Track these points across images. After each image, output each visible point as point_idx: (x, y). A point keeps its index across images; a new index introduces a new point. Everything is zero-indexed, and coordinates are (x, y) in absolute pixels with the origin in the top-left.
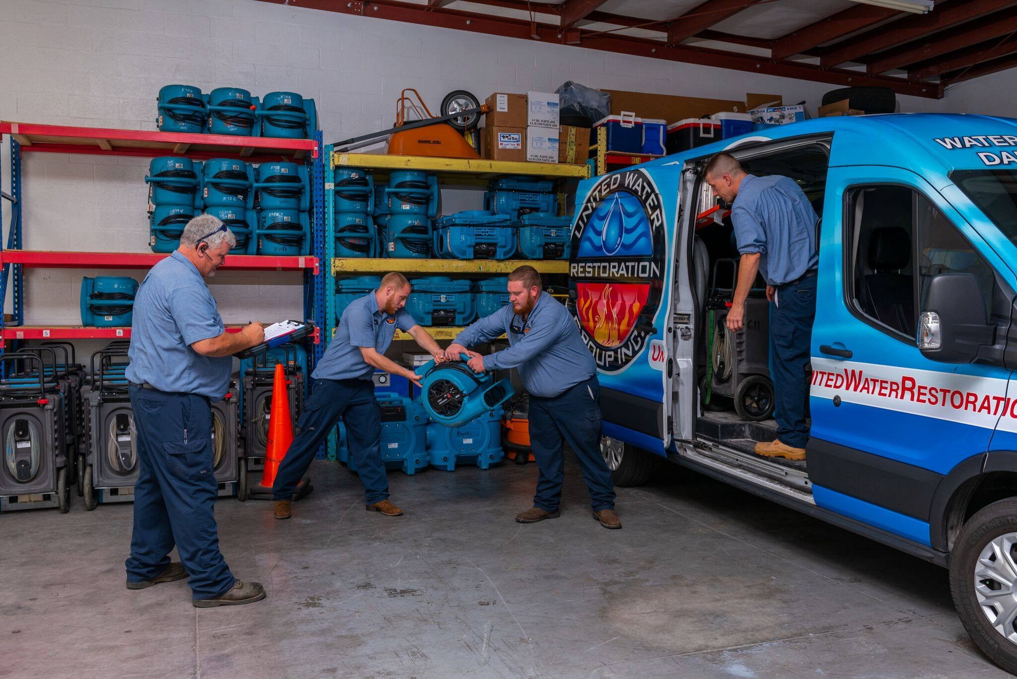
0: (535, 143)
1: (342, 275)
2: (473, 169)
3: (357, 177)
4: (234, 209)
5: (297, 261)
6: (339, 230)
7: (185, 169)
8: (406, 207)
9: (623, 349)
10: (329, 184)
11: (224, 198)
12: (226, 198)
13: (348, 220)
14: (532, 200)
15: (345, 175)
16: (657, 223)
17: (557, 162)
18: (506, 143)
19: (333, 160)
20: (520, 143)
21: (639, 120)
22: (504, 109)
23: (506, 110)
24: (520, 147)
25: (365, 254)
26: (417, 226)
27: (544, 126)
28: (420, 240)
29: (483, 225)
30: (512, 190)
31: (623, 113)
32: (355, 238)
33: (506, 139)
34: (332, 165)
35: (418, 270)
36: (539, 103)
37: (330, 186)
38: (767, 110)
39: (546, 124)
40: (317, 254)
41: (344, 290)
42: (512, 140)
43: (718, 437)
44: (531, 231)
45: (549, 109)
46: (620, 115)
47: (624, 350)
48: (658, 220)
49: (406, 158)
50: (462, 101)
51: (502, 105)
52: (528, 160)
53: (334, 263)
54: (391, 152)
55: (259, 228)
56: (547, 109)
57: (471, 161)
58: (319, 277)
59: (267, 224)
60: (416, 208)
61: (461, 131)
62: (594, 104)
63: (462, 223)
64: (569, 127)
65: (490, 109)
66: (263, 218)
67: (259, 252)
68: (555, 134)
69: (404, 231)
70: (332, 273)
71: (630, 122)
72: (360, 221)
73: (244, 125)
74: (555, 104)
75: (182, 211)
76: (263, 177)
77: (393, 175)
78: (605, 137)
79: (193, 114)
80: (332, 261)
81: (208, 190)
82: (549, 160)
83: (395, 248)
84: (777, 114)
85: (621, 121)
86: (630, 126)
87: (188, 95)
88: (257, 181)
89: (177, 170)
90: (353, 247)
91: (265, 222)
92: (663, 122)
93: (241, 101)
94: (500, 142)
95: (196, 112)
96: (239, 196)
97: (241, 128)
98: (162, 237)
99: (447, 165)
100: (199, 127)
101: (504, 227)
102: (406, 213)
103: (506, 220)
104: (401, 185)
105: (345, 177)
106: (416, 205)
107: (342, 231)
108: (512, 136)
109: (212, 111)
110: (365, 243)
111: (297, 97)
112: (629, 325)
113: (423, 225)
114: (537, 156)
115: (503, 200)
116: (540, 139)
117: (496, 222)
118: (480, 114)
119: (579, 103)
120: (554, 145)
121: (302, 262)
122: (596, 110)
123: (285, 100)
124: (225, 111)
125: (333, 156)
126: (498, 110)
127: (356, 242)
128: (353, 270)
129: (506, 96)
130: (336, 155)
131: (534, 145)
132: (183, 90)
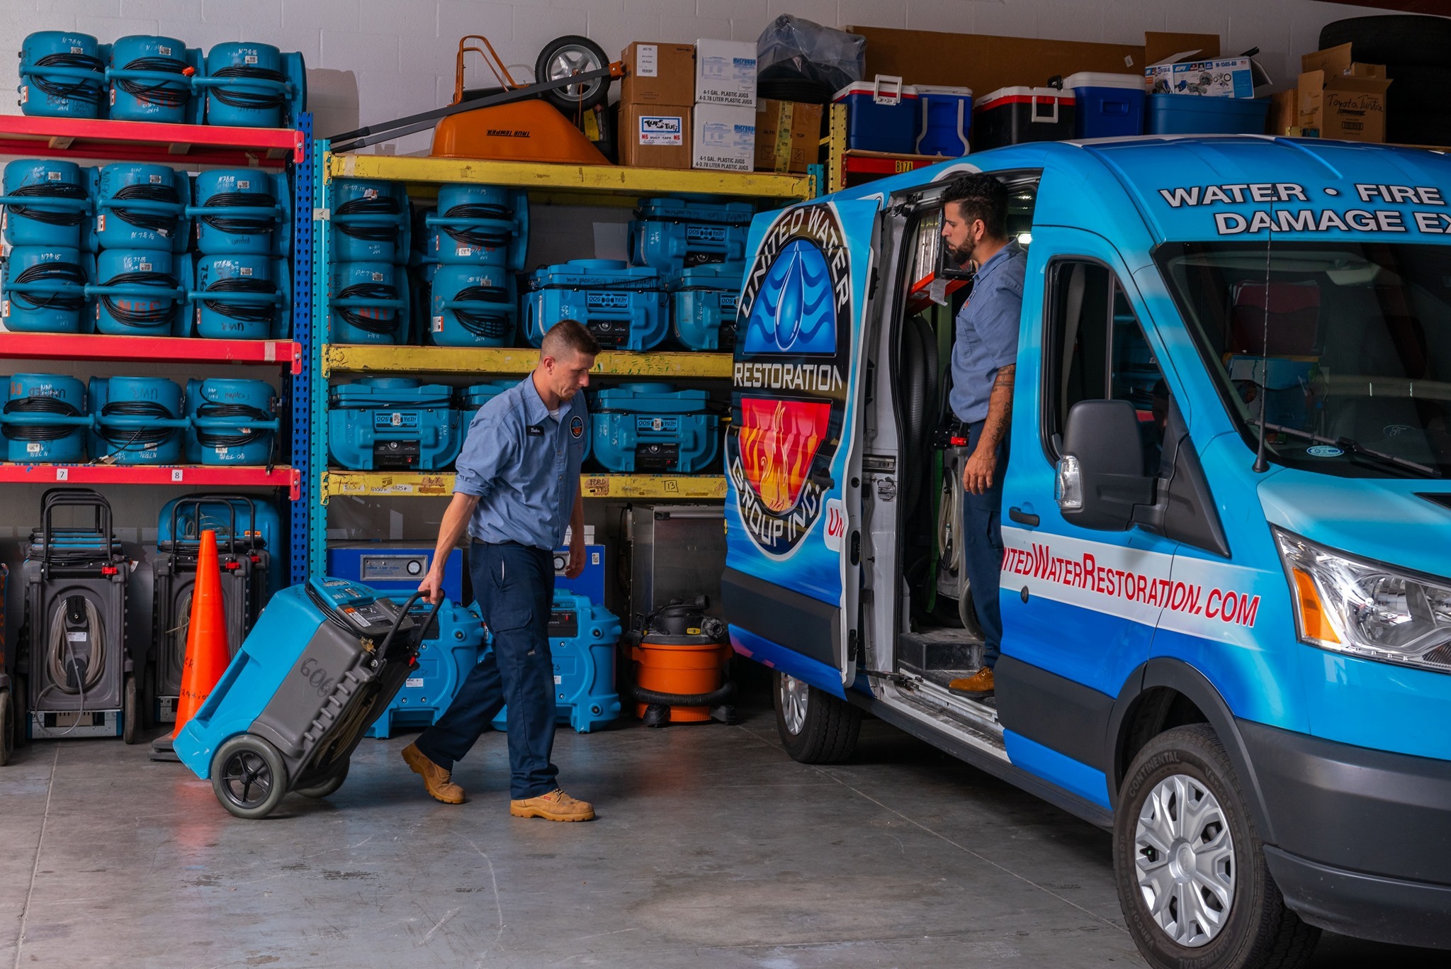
0: (708, 134)
1: (338, 375)
2: (589, 184)
3: (374, 197)
4: (151, 252)
5: (261, 349)
6: (339, 293)
7: (65, 182)
8: (464, 252)
9: (795, 514)
10: (321, 211)
11: (134, 235)
12: (135, 234)
13: (356, 275)
14: (713, 239)
15: (353, 193)
16: (843, 300)
17: (751, 169)
18: (654, 135)
19: (329, 167)
20: (680, 134)
21: (911, 90)
22: (651, 71)
23: (654, 74)
24: (680, 142)
25: (387, 338)
26: (483, 287)
27: (726, 103)
28: (488, 313)
29: (604, 287)
30: (671, 219)
31: (878, 77)
32: (368, 308)
33: (654, 128)
34: (325, 177)
35: (482, 368)
36: (717, 60)
37: (322, 214)
38: (1174, 67)
39: (731, 99)
40: (298, 336)
41: (343, 404)
42: (664, 129)
43: (922, 667)
44: (696, 298)
45: (736, 71)
46: (873, 81)
47: (796, 516)
48: (845, 295)
49: (463, 164)
50: (575, 56)
51: (647, 65)
52: (694, 165)
53: (327, 353)
54: (436, 152)
55: (195, 289)
56: (732, 70)
57: (585, 169)
58: (301, 379)
59: (209, 282)
60: (483, 255)
61: (571, 113)
62: (832, 58)
63: (566, 282)
64: (781, 103)
65: (625, 71)
66: (203, 269)
67: (195, 333)
68: (748, 117)
69: (459, 297)
70: (324, 372)
71: (894, 95)
72: (379, 277)
73: (173, 103)
74: (748, 62)
75: (57, 257)
76: (204, 196)
77: (442, 193)
78: (844, 123)
79: (81, 84)
80: (324, 349)
81: (105, 220)
82: (735, 167)
83: (443, 326)
84: (1194, 76)
85: (876, 95)
86: (893, 102)
87: (73, 50)
88: (194, 204)
89: (49, 183)
90: (365, 324)
91: (206, 277)
92: (964, 91)
93: (168, 60)
94: (641, 134)
95: (86, 79)
96: (160, 230)
97: (166, 108)
98: (22, 303)
99: (540, 176)
100: (91, 106)
101: (643, 290)
102: (463, 263)
103: (651, 278)
104: (455, 212)
105: (352, 197)
106: (484, 248)
107: (344, 294)
108: (665, 121)
109: (114, 80)
110: (389, 317)
111: (269, 51)
112: (802, 475)
113: (495, 285)
114: (712, 159)
115: (656, 238)
116: (719, 127)
117: (630, 282)
118: (607, 80)
119: (802, 57)
120: (745, 138)
121: (270, 351)
122: (836, 69)
123: (247, 58)
124: (136, 78)
125: (329, 159)
126: (640, 73)
127: (372, 315)
128: (361, 367)
129: (655, 48)
130: (334, 159)
131: (708, 138)
132: (64, 40)
